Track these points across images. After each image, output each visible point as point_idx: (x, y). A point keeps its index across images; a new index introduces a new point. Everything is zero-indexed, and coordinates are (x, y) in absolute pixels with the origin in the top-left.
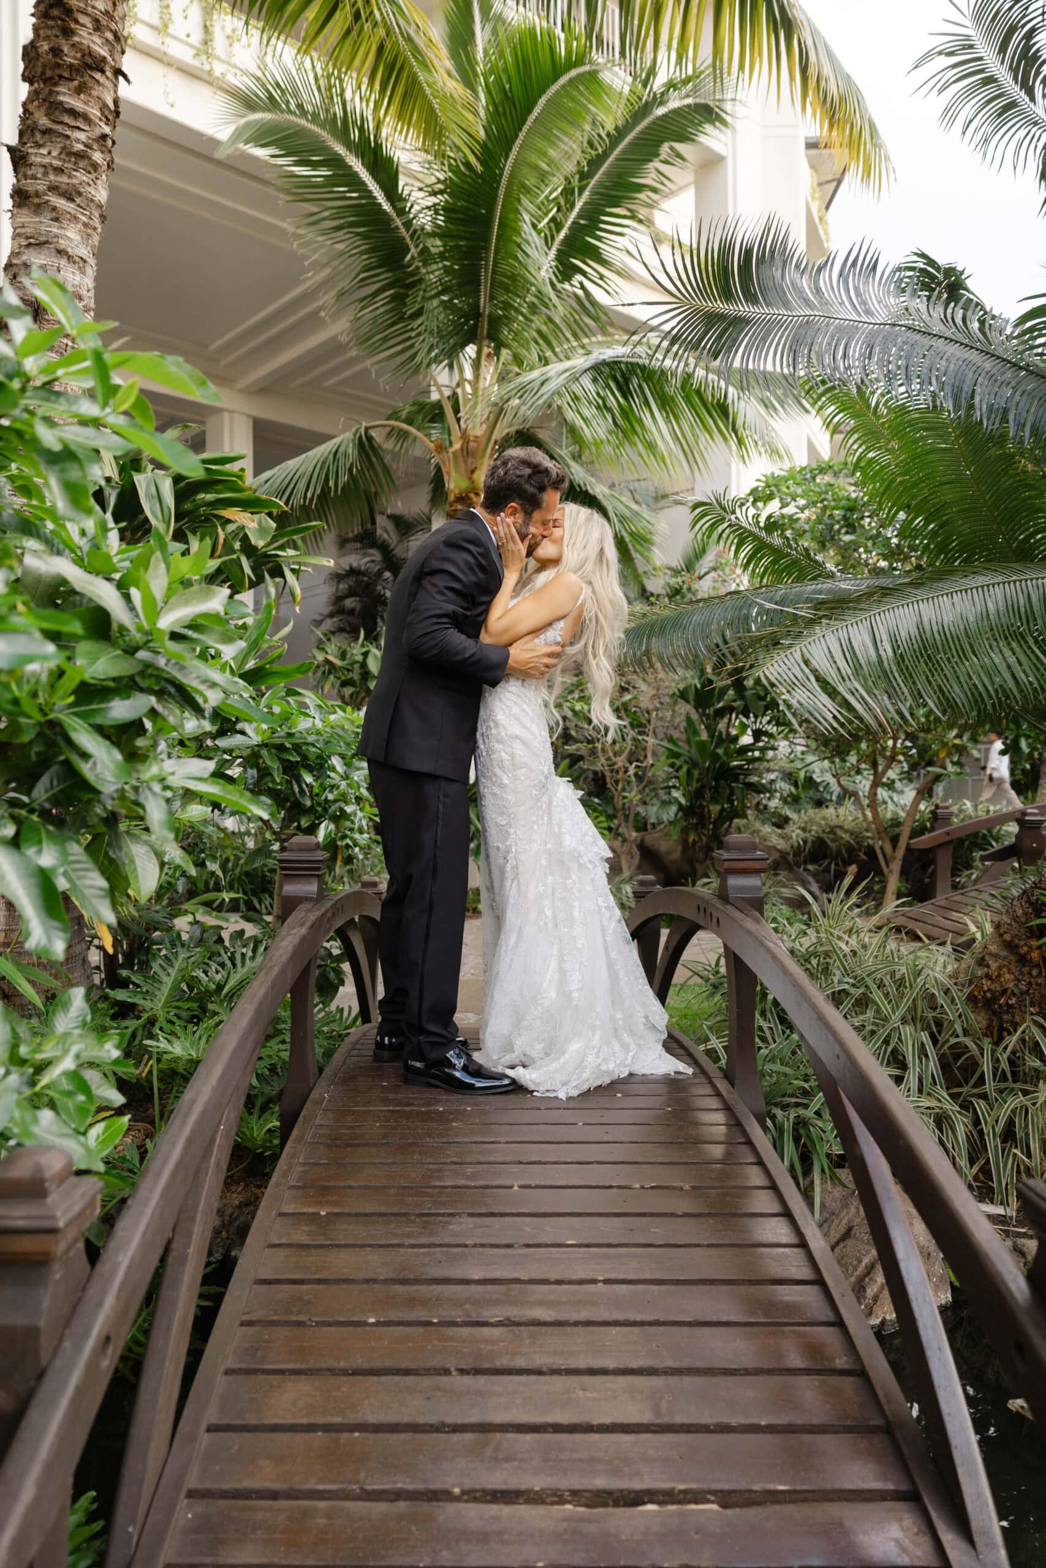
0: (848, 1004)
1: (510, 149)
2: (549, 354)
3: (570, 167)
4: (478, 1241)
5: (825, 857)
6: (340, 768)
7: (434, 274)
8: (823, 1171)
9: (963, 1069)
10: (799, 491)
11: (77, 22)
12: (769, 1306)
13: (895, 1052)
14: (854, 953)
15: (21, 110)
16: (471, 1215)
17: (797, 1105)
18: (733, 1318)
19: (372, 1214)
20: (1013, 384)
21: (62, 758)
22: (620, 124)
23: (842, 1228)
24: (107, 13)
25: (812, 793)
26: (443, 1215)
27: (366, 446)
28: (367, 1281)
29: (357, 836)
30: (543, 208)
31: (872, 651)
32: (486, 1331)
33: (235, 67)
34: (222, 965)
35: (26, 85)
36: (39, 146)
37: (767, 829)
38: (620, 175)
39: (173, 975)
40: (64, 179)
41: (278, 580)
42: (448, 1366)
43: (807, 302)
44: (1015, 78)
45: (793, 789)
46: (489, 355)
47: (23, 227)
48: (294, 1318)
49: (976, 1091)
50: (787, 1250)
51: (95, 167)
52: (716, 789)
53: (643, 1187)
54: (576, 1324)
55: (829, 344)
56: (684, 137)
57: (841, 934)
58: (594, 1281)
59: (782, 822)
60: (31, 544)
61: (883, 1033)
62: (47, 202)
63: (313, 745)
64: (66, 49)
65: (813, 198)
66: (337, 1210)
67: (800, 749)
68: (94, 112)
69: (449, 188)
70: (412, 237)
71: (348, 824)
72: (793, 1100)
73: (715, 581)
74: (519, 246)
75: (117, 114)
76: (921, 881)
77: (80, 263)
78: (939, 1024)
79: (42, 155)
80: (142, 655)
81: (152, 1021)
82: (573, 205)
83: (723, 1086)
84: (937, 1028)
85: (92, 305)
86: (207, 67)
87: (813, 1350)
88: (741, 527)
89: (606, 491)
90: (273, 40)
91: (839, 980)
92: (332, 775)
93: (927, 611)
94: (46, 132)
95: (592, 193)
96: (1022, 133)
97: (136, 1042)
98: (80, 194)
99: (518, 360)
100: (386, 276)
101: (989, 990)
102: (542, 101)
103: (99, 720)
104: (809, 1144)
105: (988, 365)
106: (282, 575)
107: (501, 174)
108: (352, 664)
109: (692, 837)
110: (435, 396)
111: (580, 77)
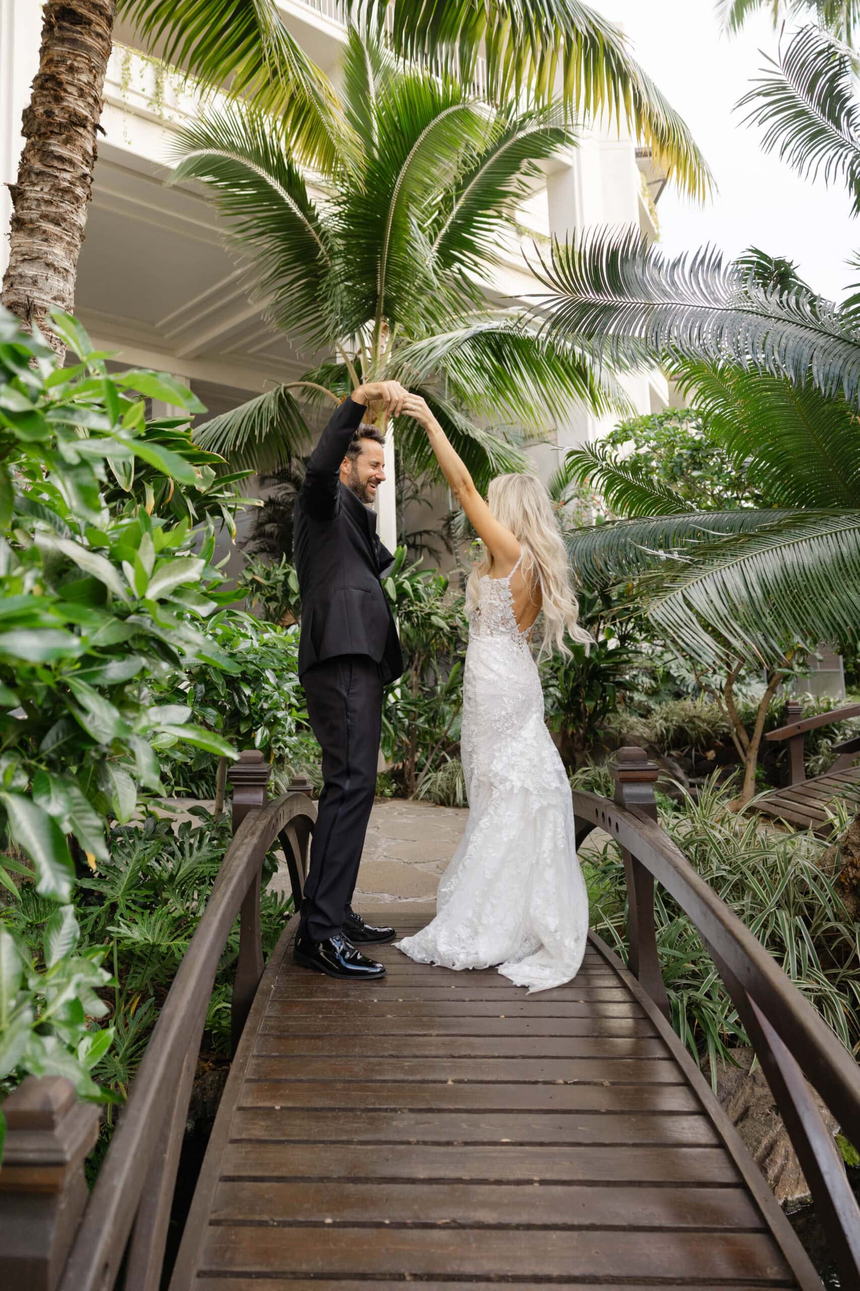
0: (726, 890)
1: (400, 168)
2: (434, 325)
3: (448, 181)
4: (421, 1138)
5: (686, 744)
6: (272, 680)
7: (338, 265)
8: (717, 1051)
9: (837, 950)
10: (652, 435)
11: (65, 91)
12: (699, 1210)
13: (773, 934)
14: (728, 841)
15: (20, 158)
16: (412, 1110)
17: (689, 986)
18: (665, 1223)
19: (322, 1109)
20: (844, 356)
21: (65, 712)
22: (489, 147)
23: (740, 1109)
24: (89, 84)
25: (670, 686)
26: (386, 1110)
27: (285, 402)
28: (322, 1179)
29: (287, 738)
30: (427, 212)
31: (744, 593)
32: (436, 1234)
33: (179, 112)
34: (172, 854)
35: (25, 139)
36: (34, 184)
37: (634, 719)
38: (489, 185)
39: (131, 865)
40: (53, 209)
41: (217, 517)
42: (402, 1271)
43: (665, 293)
44: (823, 112)
45: (653, 682)
46: (385, 328)
47: (19, 246)
48: (257, 1218)
49: (851, 972)
50: (707, 1150)
51: (77, 198)
52: (590, 687)
53: (566, 1083)
54: (518, 1227)
55: (685, 326)
56: (539, 155)
57: (713, 823)
58: (530, 1182)
59: (646, 713)
60: (40, 525)
61: (761, 917)
62: (39, 227)
63: (252, 663)
64: (56, 112)
65: (644, 195)
66: (290, 1105)
67: (659, 649)
68: (78, 157)
69: (350, 200)
70: (321, 239)
71: (280, 729)
72: (685, 981)
73: (578, 507)
74: (408, 242)
75: (95, 158)
76: (773, 765)
77: (63, 273)
78: (810, 908)
79: (35, 192)
80: (132, 618)
81: (114, 906)
82: (451, 209)
83: (628, 978)
84: (809, 913)
85: (73, 305)
86: (158, 113)
87: (743, 1260)
88: (610, 471)
89: (484, 434)
90: (207, 90)
91: (717, 868)
92: (266, 686)
93: (790, 556)
94: (40, 174)
95: (467, 199)
96: (831, 153)
97: (100, 928)
98: (65, 220)
99: (409, 332)
100: (300, 269)
101: (855, 877)
102: (425, 133)
103: (98, 681)
104: (702, 1025)
105: (822, 341)
106: (221, 514)
107: (393, 188)
108: (275, 583)
109: (571, 730)
110: (340, 361)
111: (455, 112)
